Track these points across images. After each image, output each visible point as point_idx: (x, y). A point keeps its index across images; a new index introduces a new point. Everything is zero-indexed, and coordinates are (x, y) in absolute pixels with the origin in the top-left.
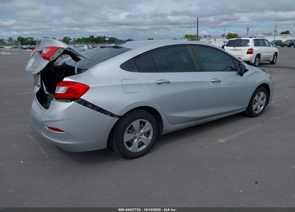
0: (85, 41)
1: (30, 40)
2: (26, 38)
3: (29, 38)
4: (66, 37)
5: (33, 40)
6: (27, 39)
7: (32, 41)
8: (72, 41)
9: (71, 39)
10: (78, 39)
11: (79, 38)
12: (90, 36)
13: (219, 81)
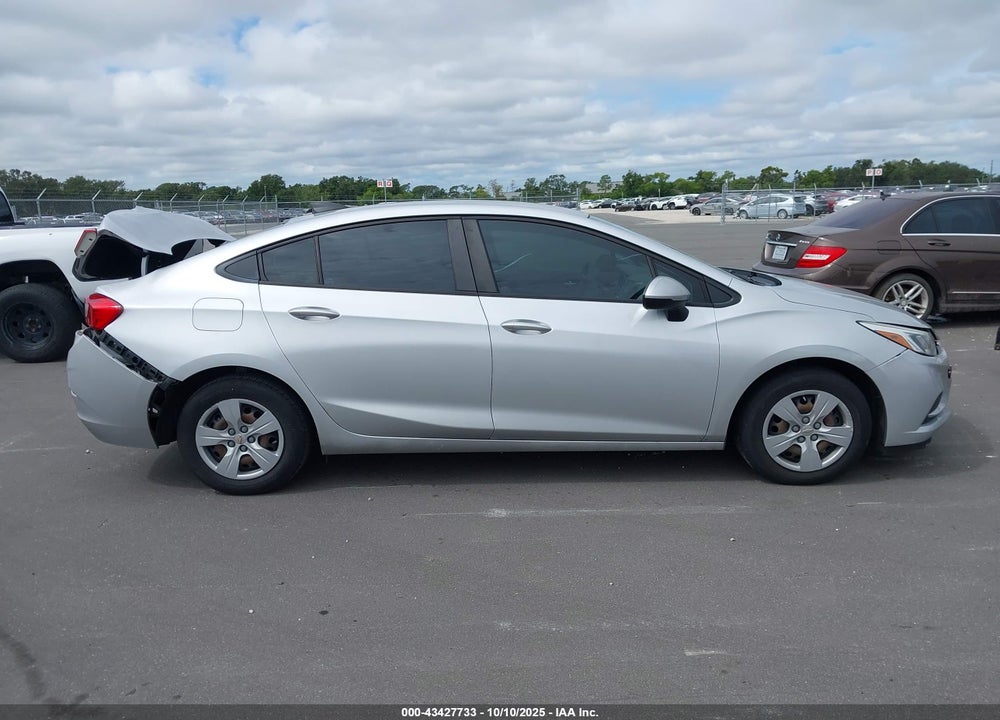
0: (835, 177)
1: (657, 180)
2: (649, 174)
3: (656, 175)
4: (770, 168)
5: (667, 181)
6: (649, 178)
7: (662, 183)
8: (789, 179)
9: (786, 175)
10: (810, 173)
11: (813, 171)
12: (858, 162)
13: (545, 330)
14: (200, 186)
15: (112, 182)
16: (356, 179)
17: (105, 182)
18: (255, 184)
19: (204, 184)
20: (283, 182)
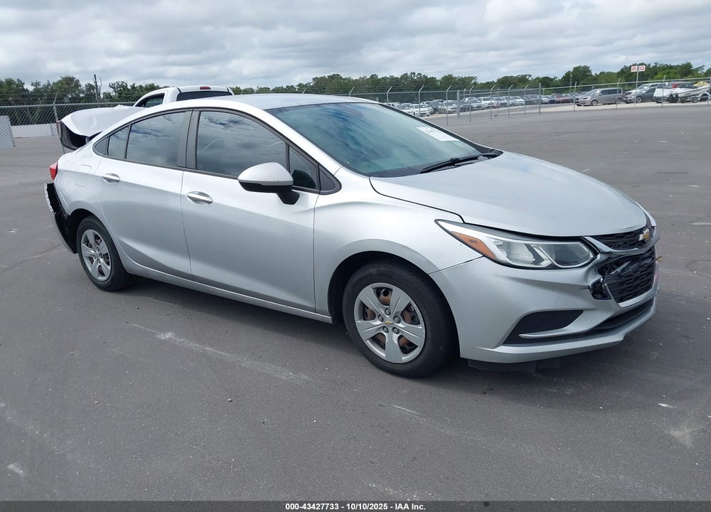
14: (527, 77)
15: (469, 77)
16: (653, 65)
17: (465, 77)
18: (568, 74)
19: (530, 76)
20: (590, 71)
